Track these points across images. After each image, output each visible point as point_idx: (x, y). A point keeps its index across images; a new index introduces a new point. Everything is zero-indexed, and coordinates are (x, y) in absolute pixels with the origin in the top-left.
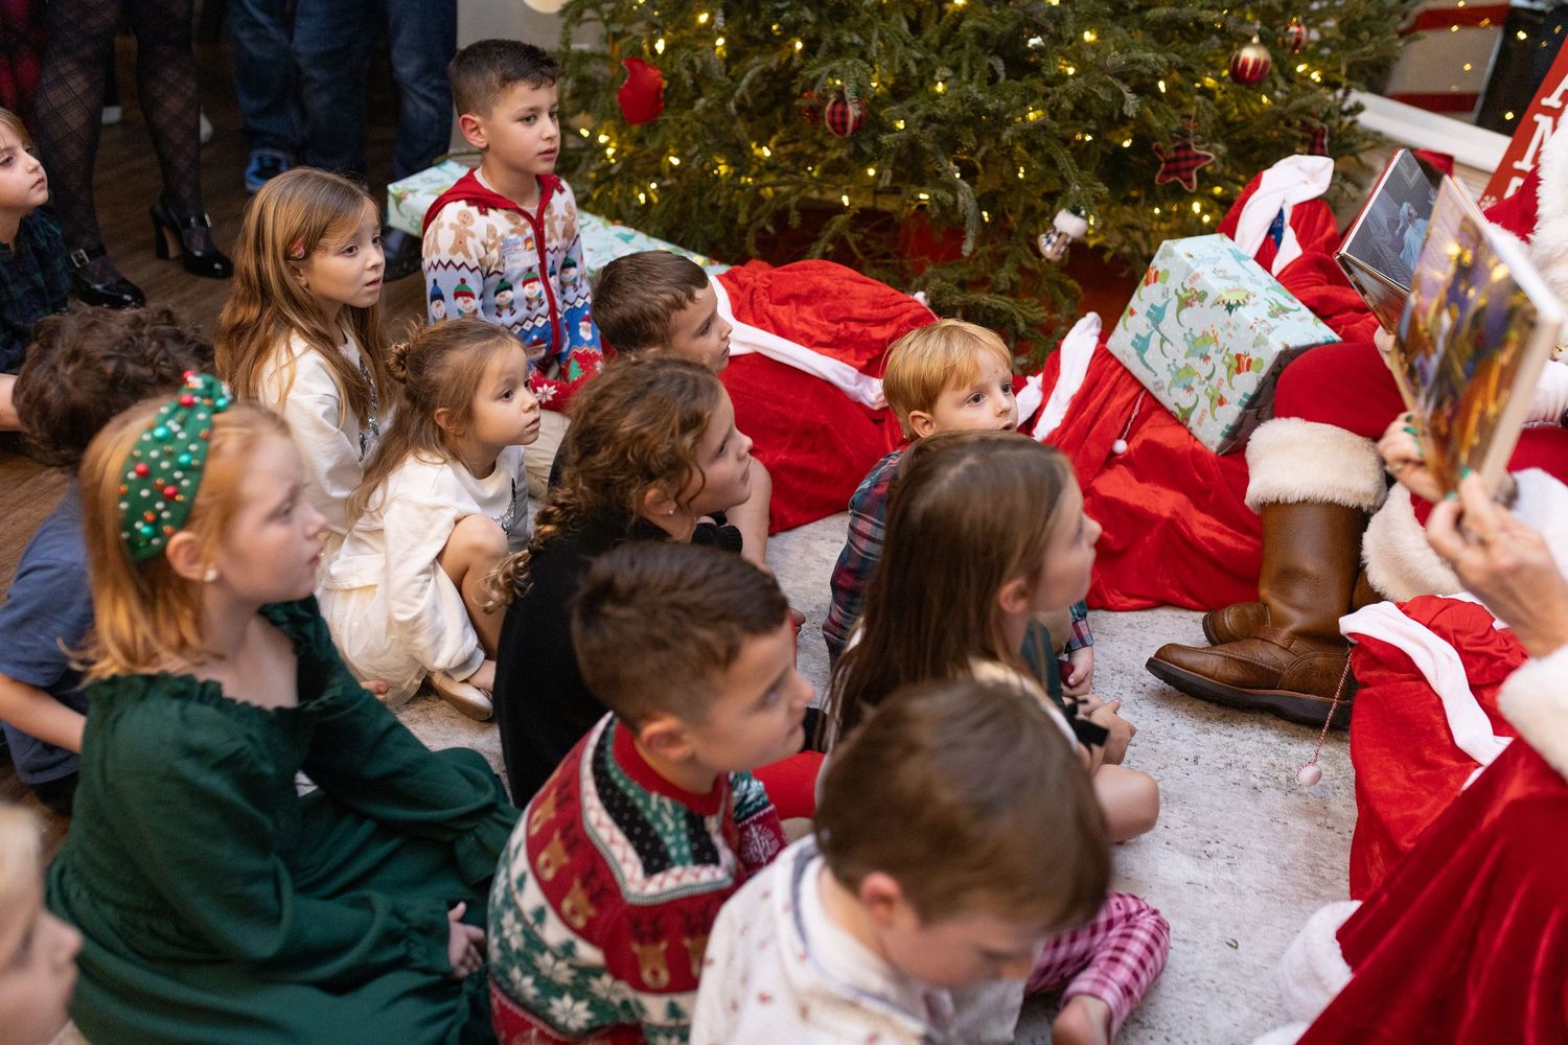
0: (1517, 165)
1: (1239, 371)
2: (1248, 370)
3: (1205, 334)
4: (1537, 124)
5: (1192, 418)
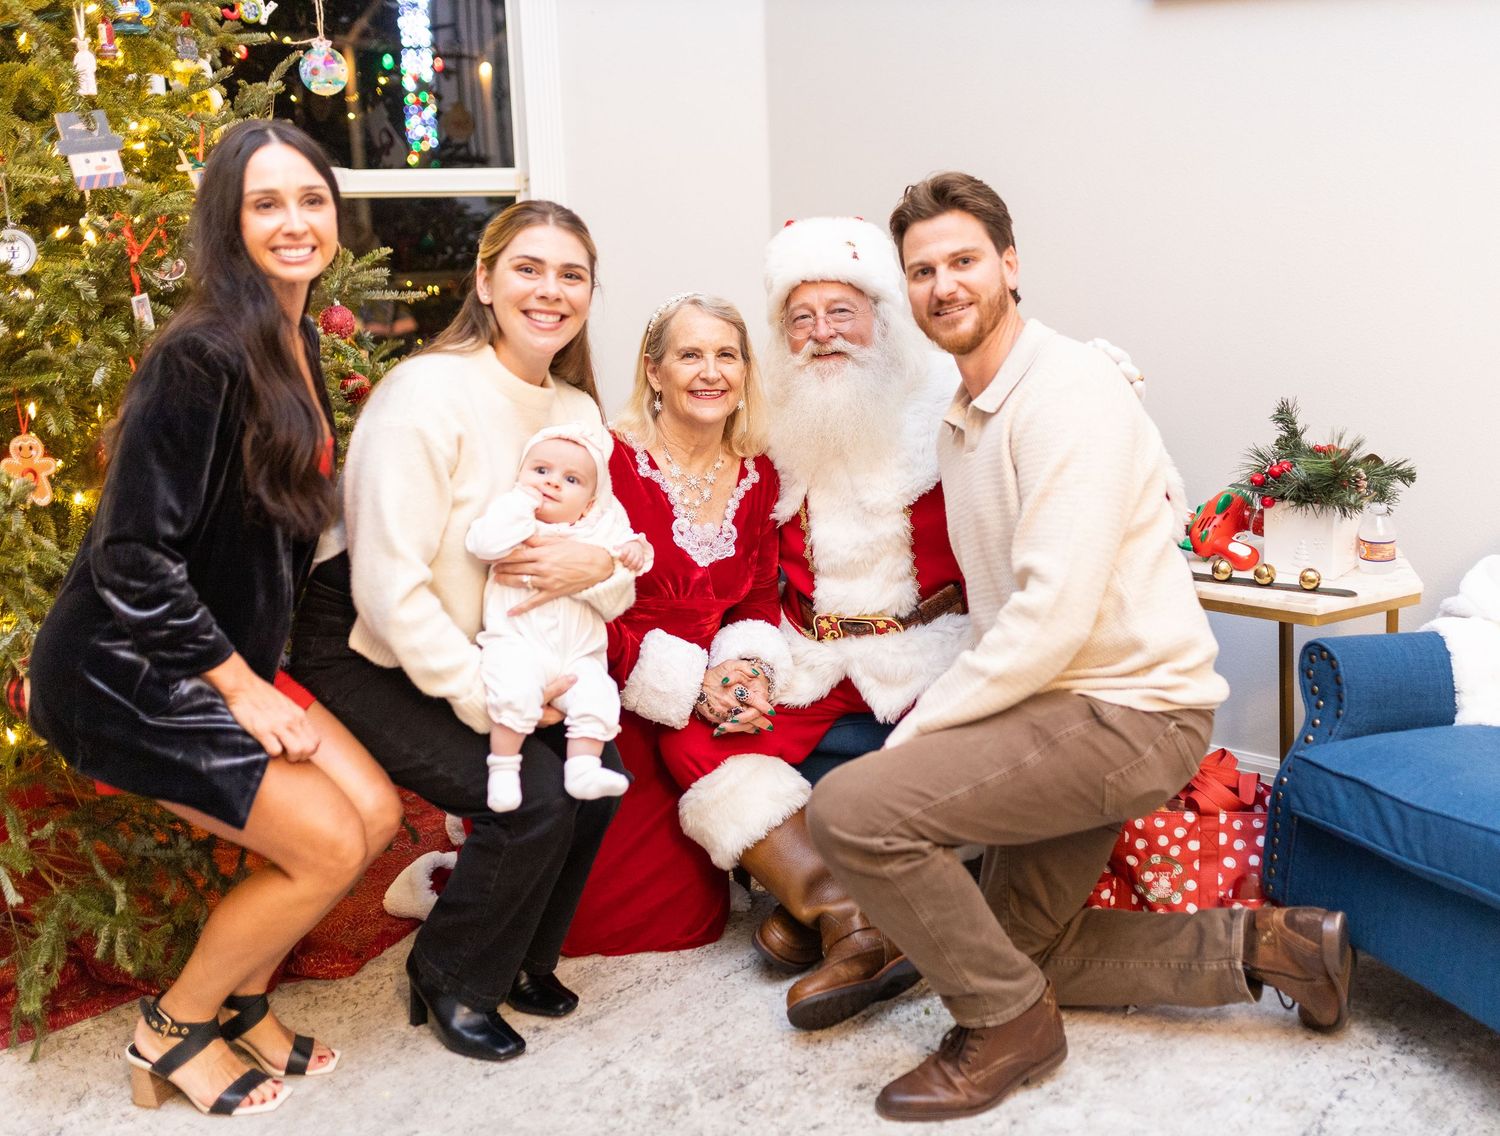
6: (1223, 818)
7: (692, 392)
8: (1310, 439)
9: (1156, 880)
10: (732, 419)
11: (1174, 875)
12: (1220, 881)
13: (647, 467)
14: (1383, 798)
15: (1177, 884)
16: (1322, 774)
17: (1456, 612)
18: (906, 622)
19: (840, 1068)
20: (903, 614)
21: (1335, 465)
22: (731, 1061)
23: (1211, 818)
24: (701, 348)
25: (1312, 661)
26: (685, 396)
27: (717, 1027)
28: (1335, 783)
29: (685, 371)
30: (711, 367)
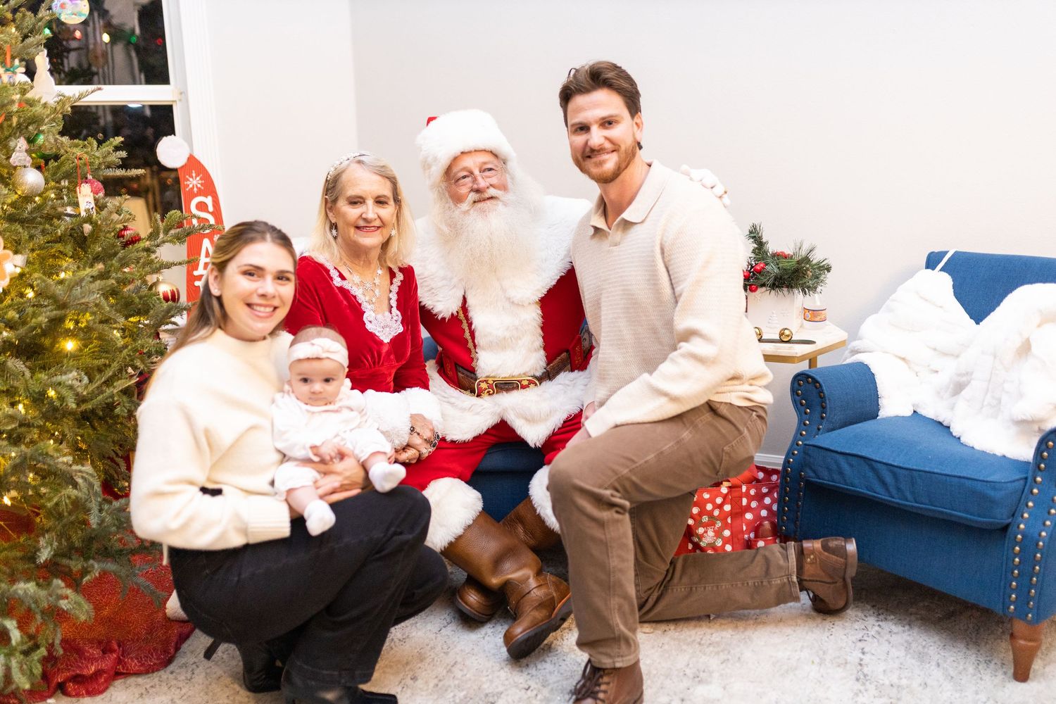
6: (744, 489)
7: (358, 228)
8: (772, 248)
9: (706, 532)
10: (385, 245)
11: (716, 528)
12: (744, 528)
13: (339, 279)
14: (879, 465)
15: (718, 534)
16: (829, 453)
17: (862, 350)
18: (541, 379)
19: (551, 681)
20: (538, 374)
21: (798, 262)
22: (476, 687)
23: (737, 489)
24: (364, 196)
25: (799, 385)
26: (352, 230)
27: (452, 666)
28: (841, 459)
29: (353, 213)
30: (371, 211)
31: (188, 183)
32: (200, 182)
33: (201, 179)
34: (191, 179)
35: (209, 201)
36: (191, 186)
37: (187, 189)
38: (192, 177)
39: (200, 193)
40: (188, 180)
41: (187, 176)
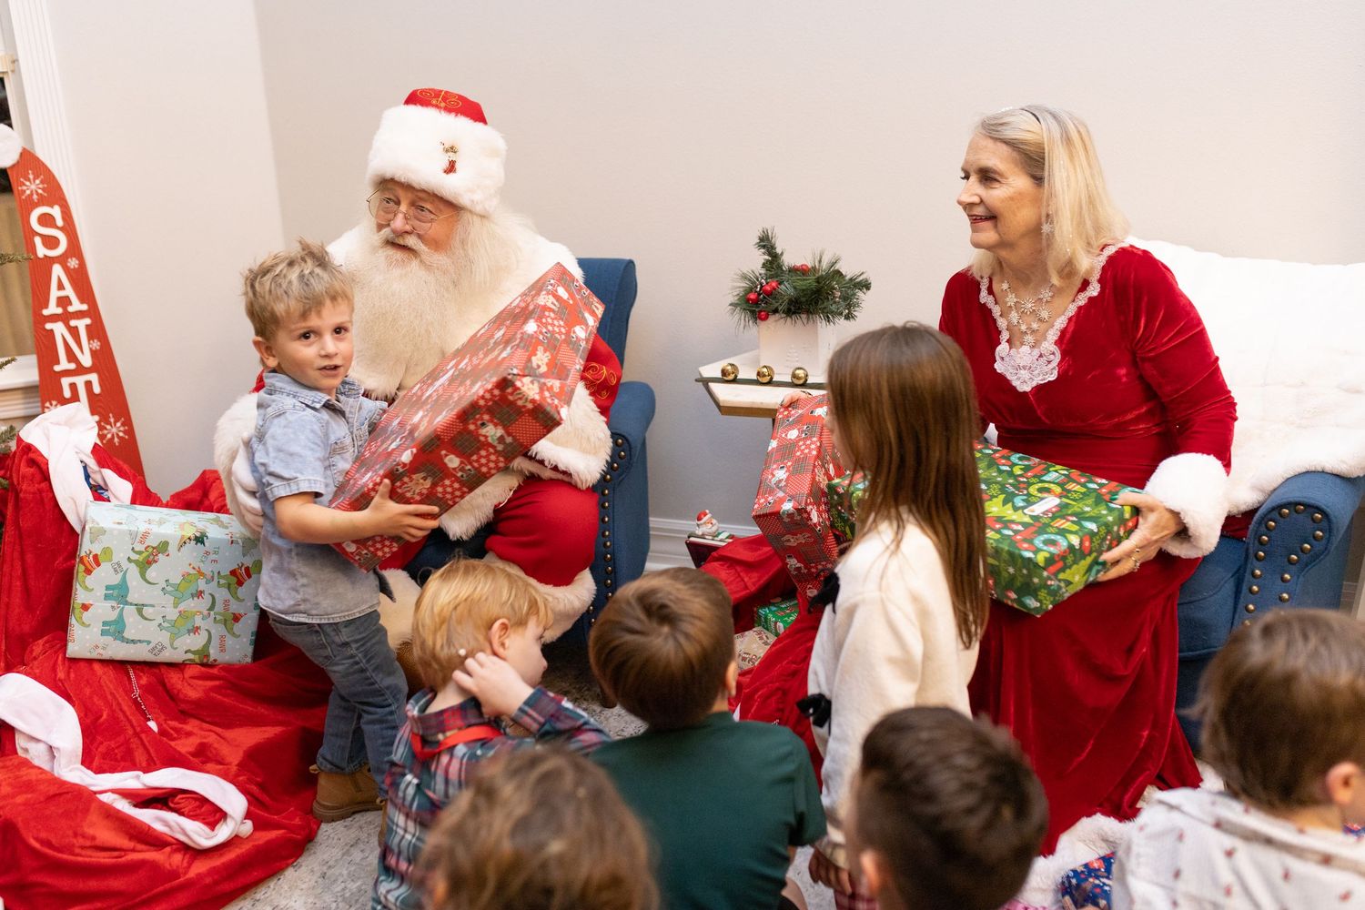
0: (57, 368)
1: (240, 583)
2: (249, 576)
3: (185, 576)
4: (52, 330)
5: (212, 651)
8: (788, 260)
31: (24, 188)
32: (41, 186)
33: (42, 182)
34: (28, 183)
35: (56, 212)
36: (28, 192)
37: (23, 197)
38: (29, 180)
39: (43, 201)
40: (24, 184)
41: (22, 180)
